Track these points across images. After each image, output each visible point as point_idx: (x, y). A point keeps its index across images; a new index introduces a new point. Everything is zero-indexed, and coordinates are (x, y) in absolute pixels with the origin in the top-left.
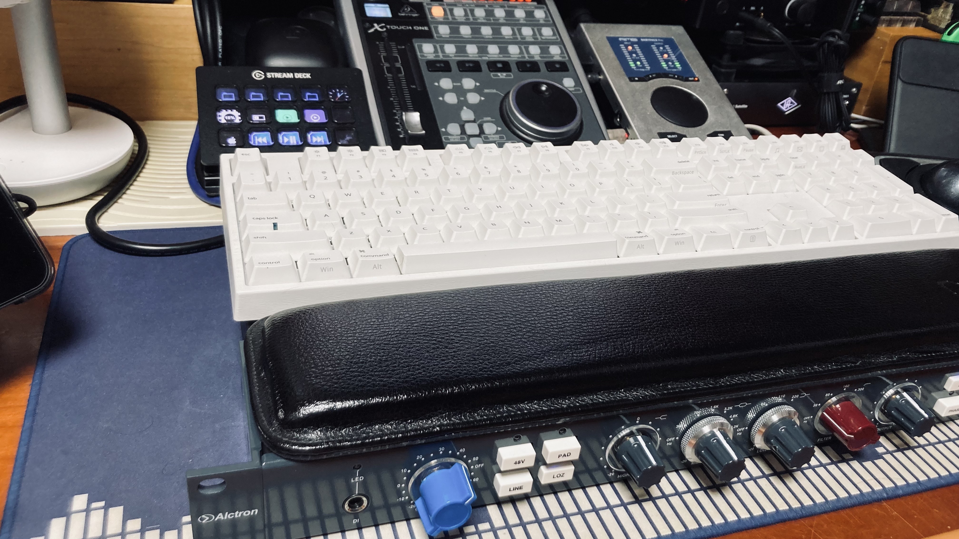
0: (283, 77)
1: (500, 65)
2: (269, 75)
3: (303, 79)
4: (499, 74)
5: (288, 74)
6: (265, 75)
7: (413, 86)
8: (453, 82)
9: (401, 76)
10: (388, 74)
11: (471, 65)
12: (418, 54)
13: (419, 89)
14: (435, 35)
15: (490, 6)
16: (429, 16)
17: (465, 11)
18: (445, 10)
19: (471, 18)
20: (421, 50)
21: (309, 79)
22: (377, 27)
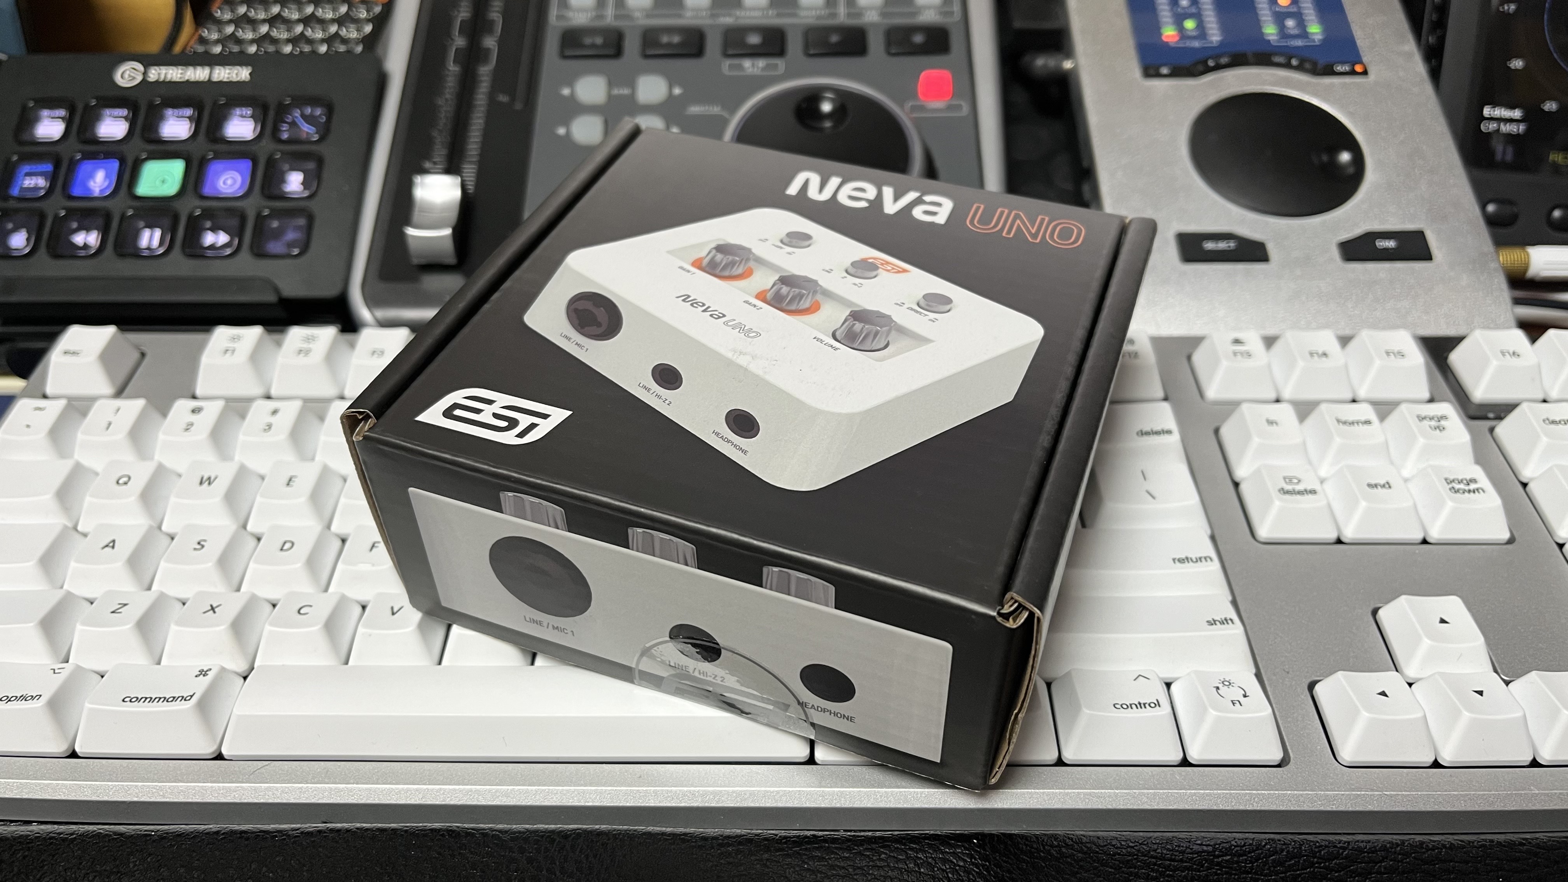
0: (187, 78)
2: (154, 74)
3: (230, 84)
4: (747, 63)
5: (199, 69)
6: (145, 74)
7: (503, 98)
8: (611, 85)
9: (485, 71)
10: (453, 68)
11: (676, 39)
12: (553, 13)
13: (518, 106)
20: (563, 2)
21: (244, 82)
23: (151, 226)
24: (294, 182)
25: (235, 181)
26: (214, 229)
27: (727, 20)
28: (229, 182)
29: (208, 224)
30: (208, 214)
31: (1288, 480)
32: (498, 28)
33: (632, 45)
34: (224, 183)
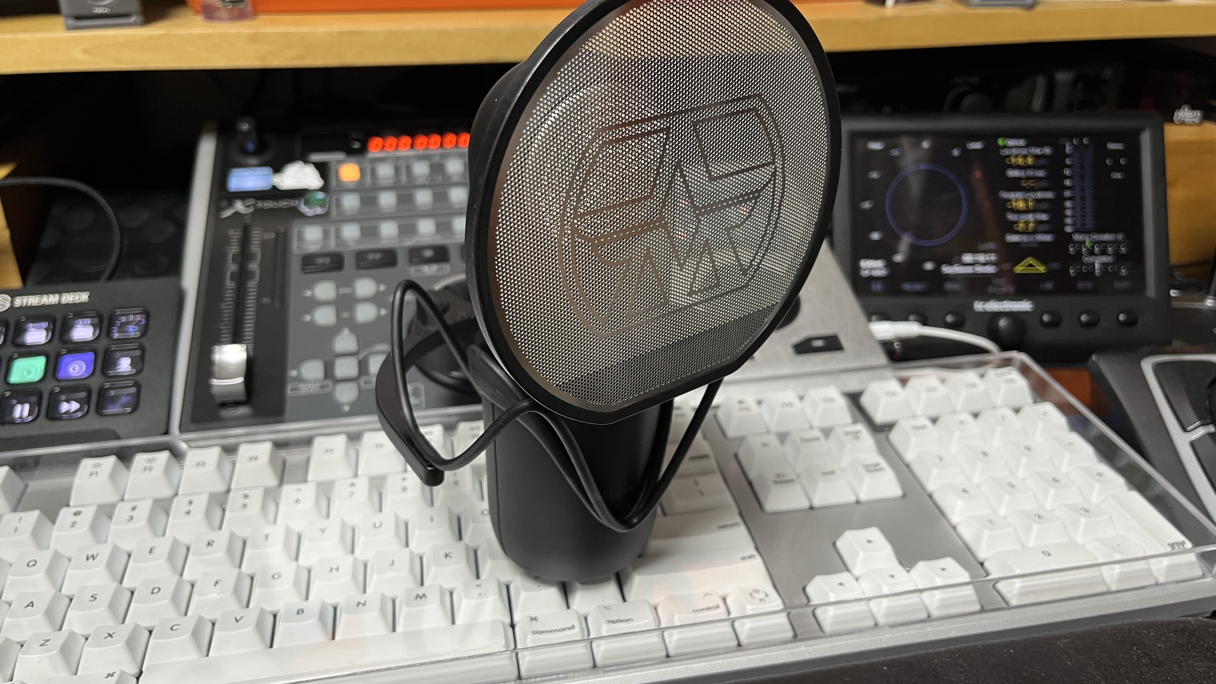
0: (42, 303)
1: (428, 253)
2: (19, 302)
3: (74, 304)
4: (426, 268)
5: (51, 296)
6: (12, 302)
7: (266, 300)
8: (338, 287)
9: (252, 285)
10: (230, 284)
11: (378, 256)
12: (294, 245)
13: (277, 304)
14: (334, 212)
15: (443, 156)
16: (333, 183)
17: (397, 170)
18: (362, 171)
19: (404, 179)
20: (301, 239)
21: (84, 303)
22: (239, 206)
23: (22, 403)
24: (125, 365)
25: (81, 367)
26: (68, 401)
27: (410, 242)
28: (77, 368)
29: (63, 397)
30: (63, 390)
31: (778, 476)
32: (259, 257)
33: (349, 262)
34: (74, 369)
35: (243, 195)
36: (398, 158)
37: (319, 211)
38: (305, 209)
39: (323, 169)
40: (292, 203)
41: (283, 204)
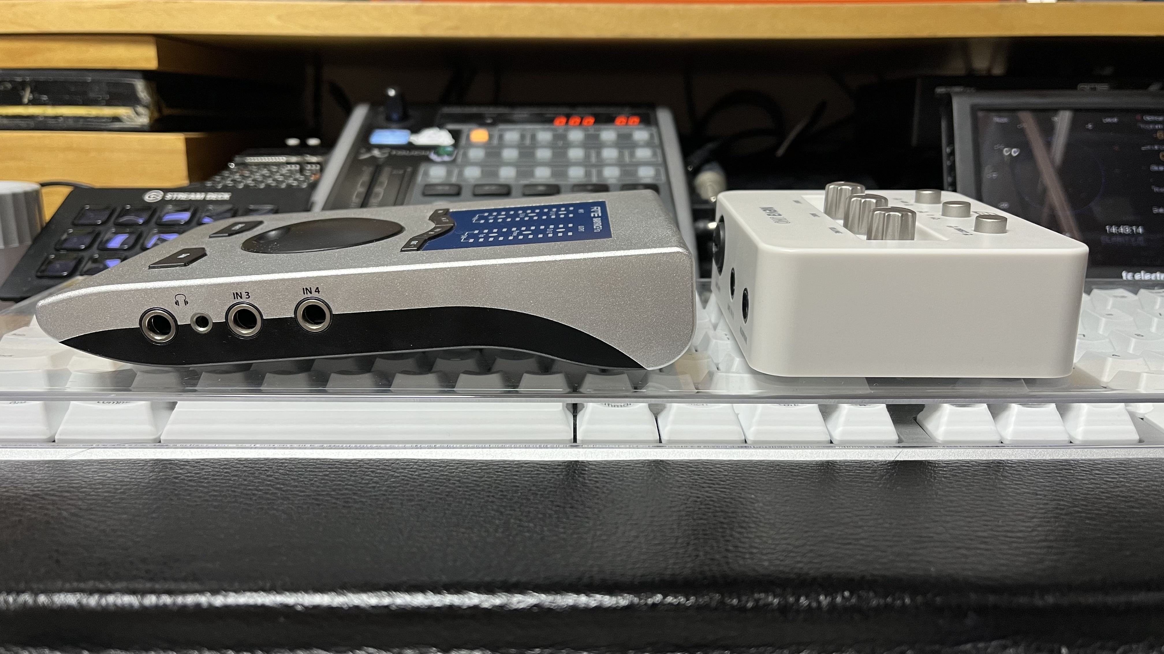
0: (190, 199)
1: (541, 189)
5: (198, 194)
6: (164, 196)
11: (495, 189)
12: (419, 178)
14: (459, 160)
15: (566, 130)
16: (463, 141)
17: (523, 137)
18: (491, 137)
19: (528, 142)
20: (426, 174)
21: (225, 201)
22: (376, 153)
27: (526, 181)
32: (385, 185)
33: (467, 191)
35: (380, 147)
36: (524, 130)
37: (446, 158)
38: (433, 156)
39: (456, 135)
40: (423, 153)
41: (416, 153)
